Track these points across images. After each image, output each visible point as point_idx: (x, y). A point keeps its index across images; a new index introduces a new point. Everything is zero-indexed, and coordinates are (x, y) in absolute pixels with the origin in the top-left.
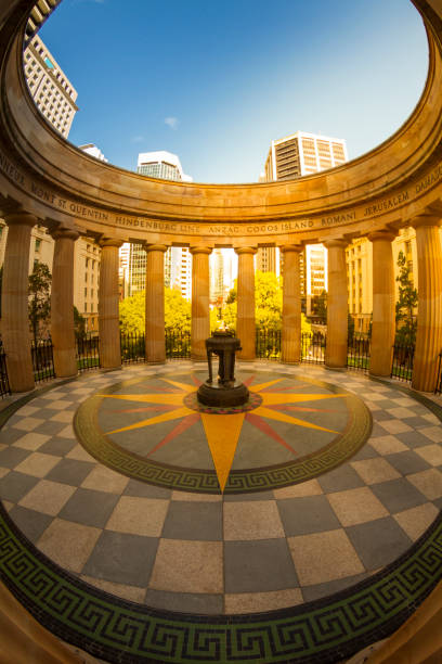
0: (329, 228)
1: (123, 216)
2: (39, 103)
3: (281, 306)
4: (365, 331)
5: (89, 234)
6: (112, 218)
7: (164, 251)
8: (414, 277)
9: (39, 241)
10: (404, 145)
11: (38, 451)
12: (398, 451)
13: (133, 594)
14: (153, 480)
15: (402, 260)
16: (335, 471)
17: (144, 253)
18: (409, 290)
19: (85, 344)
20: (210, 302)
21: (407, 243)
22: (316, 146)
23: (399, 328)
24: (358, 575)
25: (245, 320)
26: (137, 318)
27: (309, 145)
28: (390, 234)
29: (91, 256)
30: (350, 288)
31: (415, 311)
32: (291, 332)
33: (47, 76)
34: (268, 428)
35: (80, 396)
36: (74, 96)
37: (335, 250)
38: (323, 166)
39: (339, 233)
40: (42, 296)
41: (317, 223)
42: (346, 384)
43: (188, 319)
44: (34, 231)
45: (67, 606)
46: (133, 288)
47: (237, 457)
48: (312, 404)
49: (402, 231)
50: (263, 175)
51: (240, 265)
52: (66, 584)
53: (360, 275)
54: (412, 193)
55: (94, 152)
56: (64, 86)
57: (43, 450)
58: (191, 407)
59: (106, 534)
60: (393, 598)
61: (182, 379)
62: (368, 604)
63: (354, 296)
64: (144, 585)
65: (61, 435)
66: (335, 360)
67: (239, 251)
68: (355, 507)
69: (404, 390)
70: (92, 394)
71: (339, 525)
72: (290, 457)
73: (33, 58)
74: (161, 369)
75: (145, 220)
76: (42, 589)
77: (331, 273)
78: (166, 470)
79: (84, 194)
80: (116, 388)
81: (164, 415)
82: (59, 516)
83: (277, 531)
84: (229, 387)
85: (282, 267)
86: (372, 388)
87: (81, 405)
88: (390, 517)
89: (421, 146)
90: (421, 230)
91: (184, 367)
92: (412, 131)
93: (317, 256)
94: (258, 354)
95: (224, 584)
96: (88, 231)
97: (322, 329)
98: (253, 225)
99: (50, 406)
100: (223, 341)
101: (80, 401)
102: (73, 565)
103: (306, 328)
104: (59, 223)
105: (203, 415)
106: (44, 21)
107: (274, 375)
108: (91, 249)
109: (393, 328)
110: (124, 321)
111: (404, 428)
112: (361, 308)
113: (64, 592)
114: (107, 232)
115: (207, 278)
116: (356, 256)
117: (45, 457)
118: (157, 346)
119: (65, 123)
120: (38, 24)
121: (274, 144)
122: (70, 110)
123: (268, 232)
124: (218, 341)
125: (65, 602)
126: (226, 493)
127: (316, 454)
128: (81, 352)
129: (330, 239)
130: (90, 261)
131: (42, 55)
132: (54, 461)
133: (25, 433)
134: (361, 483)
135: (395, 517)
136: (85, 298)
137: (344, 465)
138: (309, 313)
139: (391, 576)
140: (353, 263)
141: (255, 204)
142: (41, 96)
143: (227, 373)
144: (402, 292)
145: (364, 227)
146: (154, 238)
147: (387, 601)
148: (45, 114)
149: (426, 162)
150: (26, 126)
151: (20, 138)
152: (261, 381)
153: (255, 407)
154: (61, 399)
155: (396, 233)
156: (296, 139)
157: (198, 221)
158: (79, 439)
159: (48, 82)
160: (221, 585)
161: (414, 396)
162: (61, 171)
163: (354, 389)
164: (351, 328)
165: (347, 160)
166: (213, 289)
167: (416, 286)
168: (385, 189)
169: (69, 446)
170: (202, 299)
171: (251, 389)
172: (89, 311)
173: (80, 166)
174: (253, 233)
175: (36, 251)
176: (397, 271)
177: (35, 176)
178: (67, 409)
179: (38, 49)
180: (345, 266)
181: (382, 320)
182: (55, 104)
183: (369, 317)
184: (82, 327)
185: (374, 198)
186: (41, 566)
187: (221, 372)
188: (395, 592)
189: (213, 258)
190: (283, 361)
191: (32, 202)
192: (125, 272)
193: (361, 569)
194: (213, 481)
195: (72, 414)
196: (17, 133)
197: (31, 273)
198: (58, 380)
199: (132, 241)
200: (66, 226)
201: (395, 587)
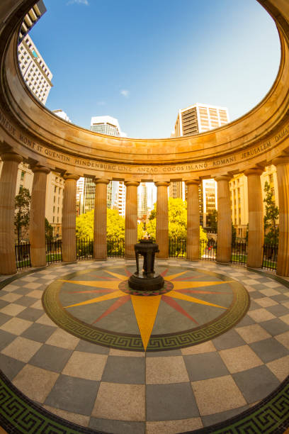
0: (218, 168)
1: (80, 159)
2: (27, 80)
3: (186, 221)
4: (243, 237)
5: (57, 170)
6: (72, 160)
7: (107, 183)
8: (276, 198)
9: (23, 173)
10: (267, 110)
11: (17, 316)
12: (269, 319)
13: (80, 420)
14: (96, 341)
15: (267, 187)
16: (225, 335)
17: (93, 184)
18: (273, 207)
19: (52, 244)
20: (138, 219)
21: (271, 176)
22: (208, 112)
23: (267, 233)
24: (242, 407)
25: (162, 231)
26: (88, 228)
27: (204, 111)
28: (259, 171)
29: (58, 185)
30: (233, 208)
31: (277, 222)
32: (193, 239)
33: (33, 63)
34: (177, 306)
35: (47, 281)
36: (50, 77)
37: (222, 183)
38: (213, 126)
39: (225, 171)
40: (24, 210)
41: (210, 165)
42: (231, 274)
43: (123, 230)
44: (21, 166)
45: (32, 426)
46: (86, 208)
47: (156, 326)
48: (207, 288)
49: (267, 168)
50: (174, 132)
51: (158, 194)
52: (32, 410)
53: (239, 199)
54: (273, 142)
55: (62, 115)
56: (44, 69)
57: (20, 316)
58: (124, 291)
59: (62, 378)
60: (268, 421)
61: (118, 271)
62: (250, 427)
63: (235, 213)
64: (89, 414)
65: (33, 306)
66: (223, 257)
67: (157, 185)
68: (239, 359)
69: (271, 276)
70: (56, 279)
71: (228, 373)
72: (193, 326)
73: (25, 50)
74: (104, 264)
75: (95, 162)
76: (15, 413)
77: (219, 199)
78: (106, 334)
79: (55, 143)
80: (72, 276)
81: (105, 296)
82: (29, 363)
83: (184, 378)
84: (150, 278)
85: (186, 194)
86: (249, 276)
87: (48, 286)
88: (264, 365)
89: (278, 110)
90: (280, 167)
91: (120, 263)
92: (272, 100)
93: (210, 186)
94: (170, 254)
95: (146, 415)
96: (56, 168)
97: (214, 236)
98: (167, 167)
99: (26, 286)
100: (146, 246)
101: (48, 284)
102: (38, 398)
103: (203, 236)
104: (37, 162)
105: (132, 296)
106: (33, 25)
107: (181, 268)
108: (58, 180)
109: (263, 233)
110: (79, 230)
111: (272, 303)
112: (240, 221)
113: (30, 416)
114: (69, 169)
115: (136, 203)
116: (236, 186)
117: (21, 321)
118: (101, 249)
119: (44, 95)
120: (29, 27)
121: (181, 111)
122: (47, 86)
123: (177, 171)
124: (143, 245)
125: (31, 423)
126: (148, 351)
127: (210, 323)
128: (50, 249)
129: (218, 175)
130: (58, 189)
131: (31, 48)
132: (28, 324)
133: (9, 303)
134: (243, 343)
135: (268, 365)
136: (53, 213)
137: (231, 331)
138: (205, 225)
139: (266, 406)
140: (234, 190)
141: (168, 152)
142: (29, 75)
143: (149, 267)
144: (267, 209)
145: (241, 167)
146: (100, 175)
147: (263, 424)
148: (31, 87)
149: (282, 120)
150: (18, 95)
151: (13, 102)
152: (172, 273)
153: (168, 291)
154: (34, 282)
155: (263, 170)
156: (195, 108)
157: (130, 164)
158: (46, 310)
159: (34, 66)
160: (144, 415)
161: (278, 280)
162: (40, 127)
163: (236, 277)
164: (234, 235)
165: (229, 122)
166: (140, 210)
167: (277, 205)
168: (255, 140)
169: (39, 314)
170: (133, 217)
171: (165, 278)
172: (56, 222)
173: (53, 124)
174: (167, 172)
175: (22, 179)
176: (264, 195)
177: (22, 129)
178: (38, 289)
179: (28, 44)
180: (229, 193)
181: (255, 229)
182: (38, 82)
183: (246, 227)
184: (51, 233)
185: (248, 146)
186: (15, 397)
187: (145, 267)
188: (268, 418)
189: (140, 189)
190: (188, 259)
191: (20, 146)
192: (81, 197)
193: (244, 402)
194: (139, 343)
195: (42, 292)
196: (12, 99)
197: (17, 194)
198: (33, 269)
199: (86, 176)
200: (41, 164)
201: (269, 414)
